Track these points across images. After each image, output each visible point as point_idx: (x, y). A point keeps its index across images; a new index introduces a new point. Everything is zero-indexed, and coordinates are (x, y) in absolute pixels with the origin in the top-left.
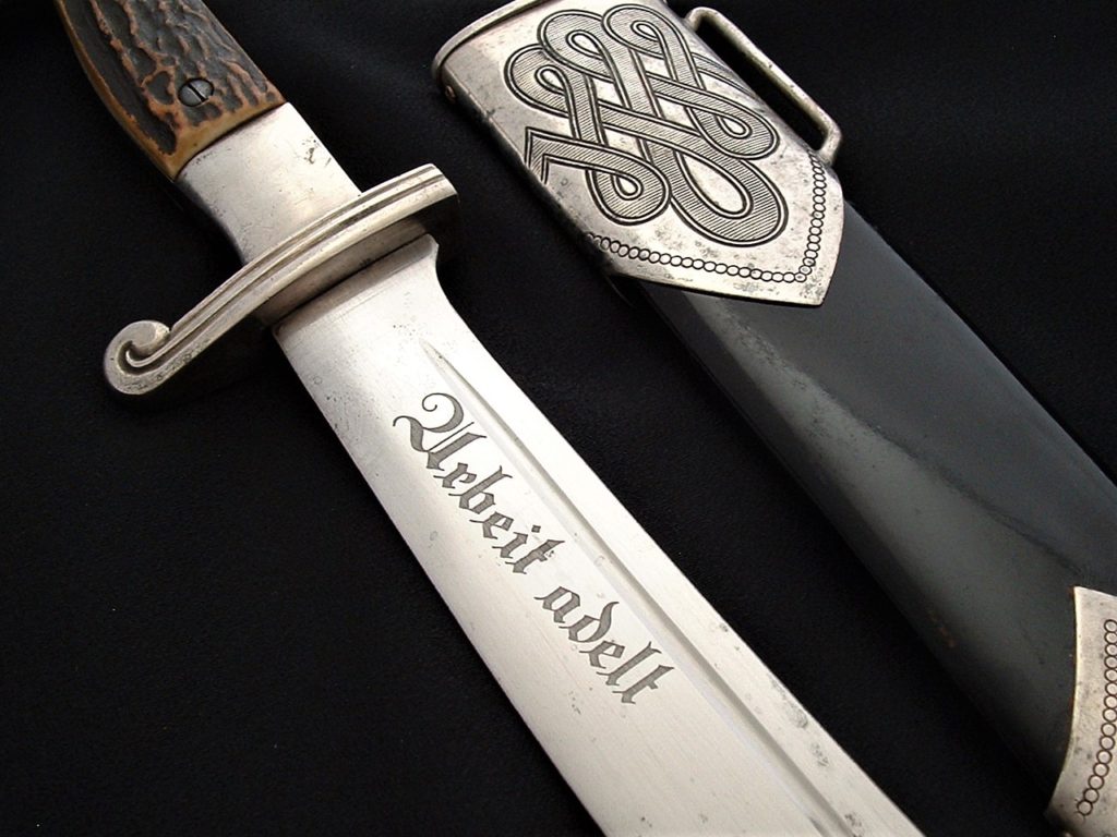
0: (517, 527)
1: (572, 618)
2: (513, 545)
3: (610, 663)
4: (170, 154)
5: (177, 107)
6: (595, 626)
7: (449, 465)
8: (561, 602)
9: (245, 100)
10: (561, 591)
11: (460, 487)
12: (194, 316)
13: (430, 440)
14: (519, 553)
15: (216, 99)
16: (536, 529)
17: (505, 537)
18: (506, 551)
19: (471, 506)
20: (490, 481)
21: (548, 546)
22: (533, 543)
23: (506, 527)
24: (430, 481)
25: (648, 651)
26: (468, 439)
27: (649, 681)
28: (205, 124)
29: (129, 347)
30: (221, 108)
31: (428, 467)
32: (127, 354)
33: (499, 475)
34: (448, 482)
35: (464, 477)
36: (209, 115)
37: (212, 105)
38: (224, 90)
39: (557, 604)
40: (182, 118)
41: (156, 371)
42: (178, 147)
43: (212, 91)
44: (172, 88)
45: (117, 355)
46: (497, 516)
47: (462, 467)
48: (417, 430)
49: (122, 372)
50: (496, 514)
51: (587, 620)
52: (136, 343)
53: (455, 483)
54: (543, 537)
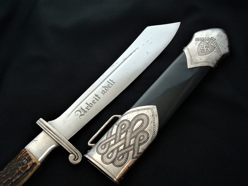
0: (94, 99)
1: (105, 91)
2: (97, 99)
3: (110, 85)
4: (37, 164)
5: (29, 164)
6: (106, 88)
7: (86, 110)
8: (103, 92)
9: (26, 153)
10: (102, 93)
11: (89, 107)
12: (68, 149)
13: (83, 113)
14: (98, 98)
15: (26, 158)
16: (94, 97)
17: (96, 101)
18: (98, 100)
19: (92, 106)
20: (88, 104)
21: (96, 95)
22: (96, 97)
23: (94, 101)
24: (89, 112)
25: (108, 82)
26: (82, 108)
27: (112, 81)
28: (32, 158)
29: (74, 160)
30: (28, 156)
31: (87, 112)
32: (76, 159)
33: (87, 103)
34: (89, 109)
35: (88, 108)
36: (30, 158)
37: (27, 158)
38: (25, 157)
39: (104, 93)
40: (31, 162)
41: (78, 153)
42: (36, 162)
43: (24, 159)
44: (25, 166)
45: (76, 161)
46: (93, 102)
47: (86, 108)
48: (81, 115)
49: (79, 159)
50: (92, 102)
51: (105, 89)
52: (74, 158)
53: (89, 108)
54: (95, 96)
